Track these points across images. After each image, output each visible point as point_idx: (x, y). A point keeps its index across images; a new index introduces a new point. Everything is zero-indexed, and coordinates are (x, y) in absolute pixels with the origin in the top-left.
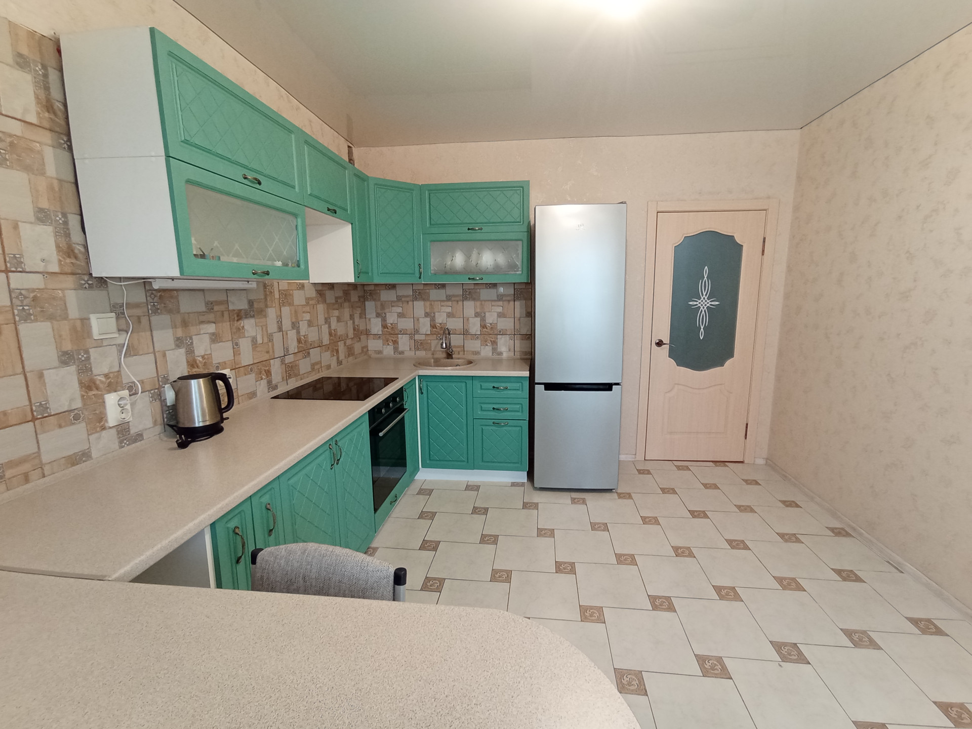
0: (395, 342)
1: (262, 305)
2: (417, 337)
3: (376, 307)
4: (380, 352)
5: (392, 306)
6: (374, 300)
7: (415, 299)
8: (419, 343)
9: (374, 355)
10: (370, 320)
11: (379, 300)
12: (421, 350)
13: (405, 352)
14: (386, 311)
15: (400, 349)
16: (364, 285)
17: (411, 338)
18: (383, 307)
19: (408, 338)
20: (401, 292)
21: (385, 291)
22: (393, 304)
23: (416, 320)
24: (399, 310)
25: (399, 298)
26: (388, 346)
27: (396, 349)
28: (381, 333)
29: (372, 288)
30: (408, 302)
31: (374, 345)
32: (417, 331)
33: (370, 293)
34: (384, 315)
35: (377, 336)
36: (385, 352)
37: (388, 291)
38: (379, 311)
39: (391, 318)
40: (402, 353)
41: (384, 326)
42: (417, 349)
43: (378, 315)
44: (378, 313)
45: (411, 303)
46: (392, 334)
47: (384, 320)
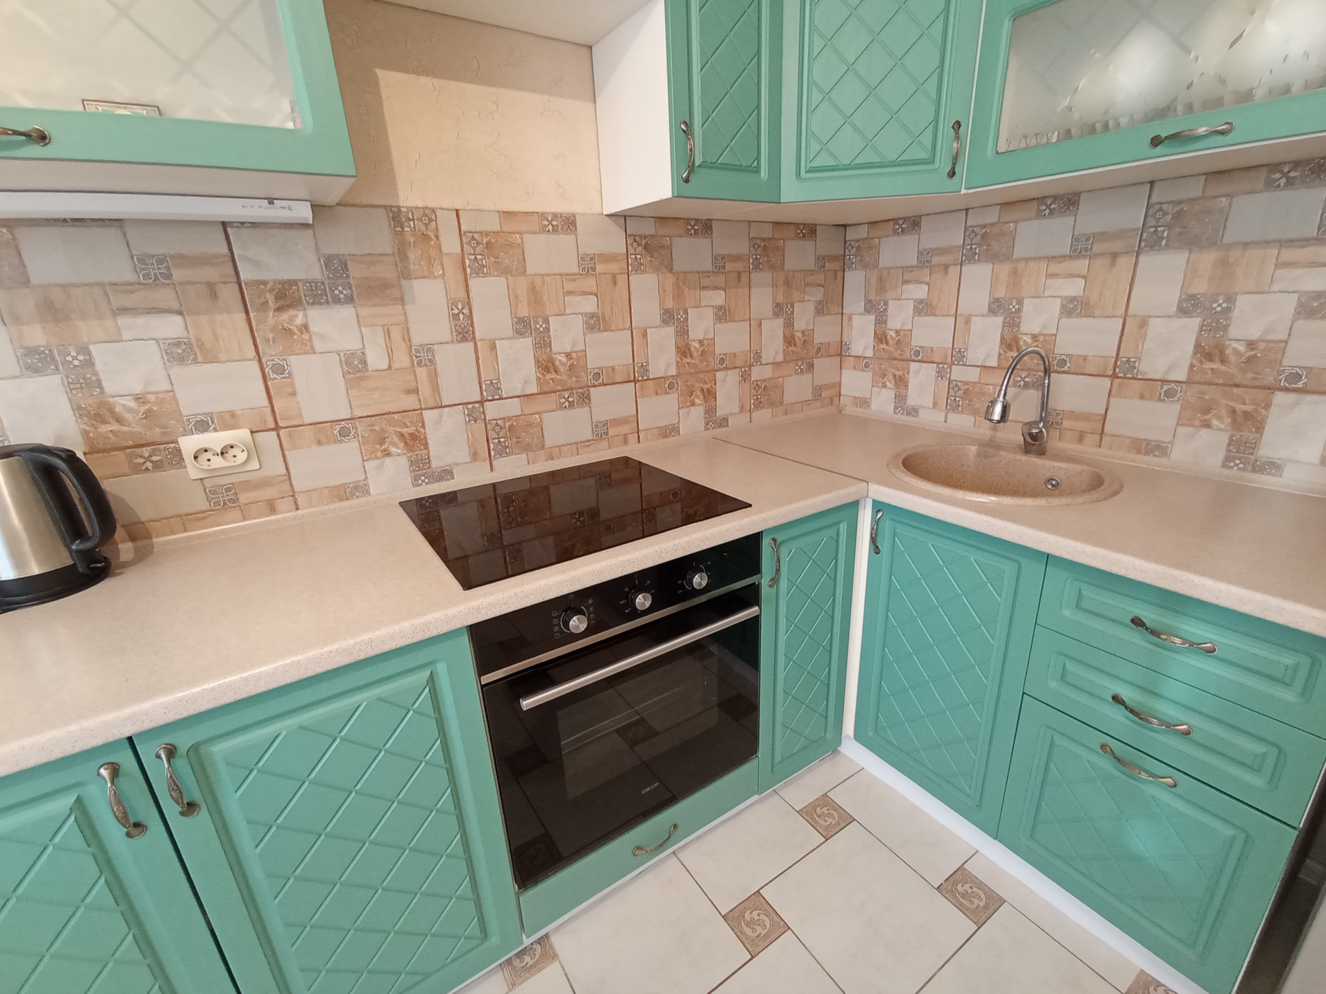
0: (901, 382)
1: (387, 271)
2: (958, 373)
3: (867, 284)
4: (864, 403)
5: (905, 282)
6: (865, 266)
7: (970, 257)
8: (959, 389)
9: (850, 409)
10: (850, 319)
11: (876, 266)
12: (962, 412)
13: (921, 412)
14: (890, 294)
15: (911, 402)
16: (845, 226)
17: (940, 374)
18: (882, 287)
19: (934, 373)
20: (931, 237)
21: (894, 238)
22: (907, 274)
23: (962, 322)
24: (920, 292)
25: (925, 260)
26: (884, 390)
27: (900, 399)
28: (870, 353)
29: (862, 232)
30: (946, 267)
31: (854, 382)
32: (958, 356)
33: (858, 248)
34: (881, 307)
35: (862, 363)
36: (875, 406)
37: (903, 238)
38: (873, 297)
39: (900, 316)
40: (913, 411)
41: (881, 338)
42: (953, 407)
43: (870, 307)
44: (870, 301)
45: (954, 271)
46: (895, 359)
47: (881, 321)
